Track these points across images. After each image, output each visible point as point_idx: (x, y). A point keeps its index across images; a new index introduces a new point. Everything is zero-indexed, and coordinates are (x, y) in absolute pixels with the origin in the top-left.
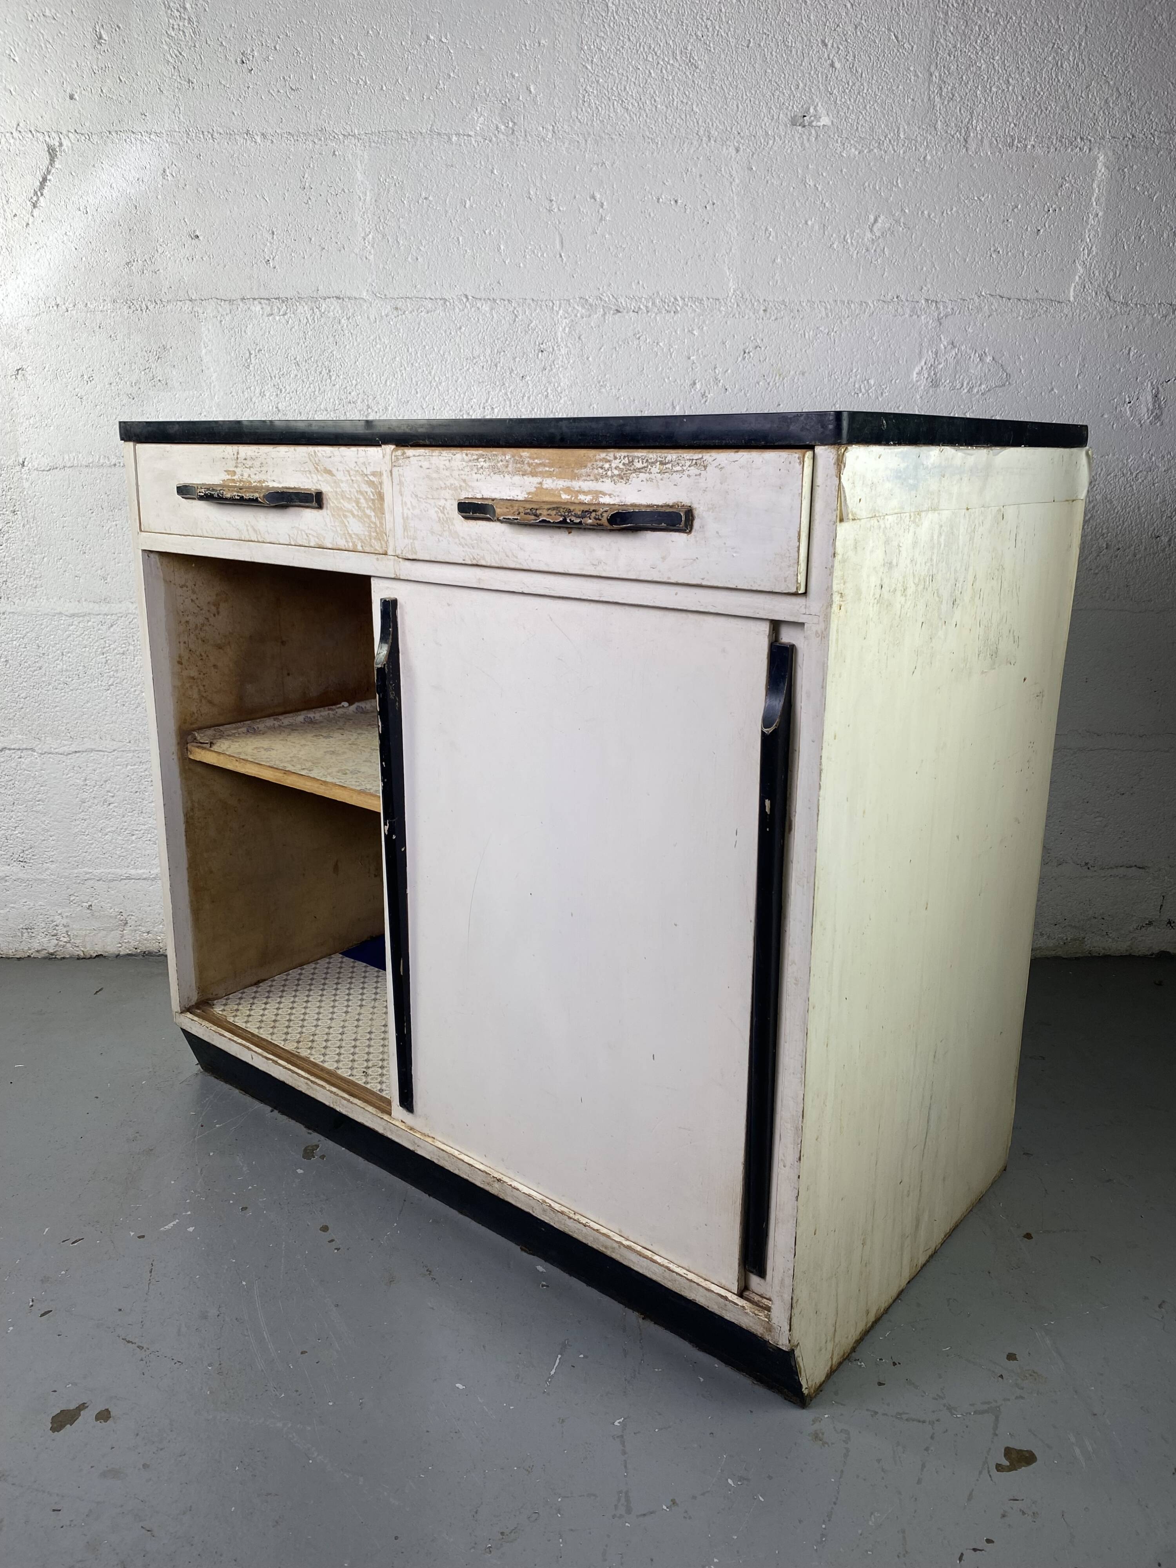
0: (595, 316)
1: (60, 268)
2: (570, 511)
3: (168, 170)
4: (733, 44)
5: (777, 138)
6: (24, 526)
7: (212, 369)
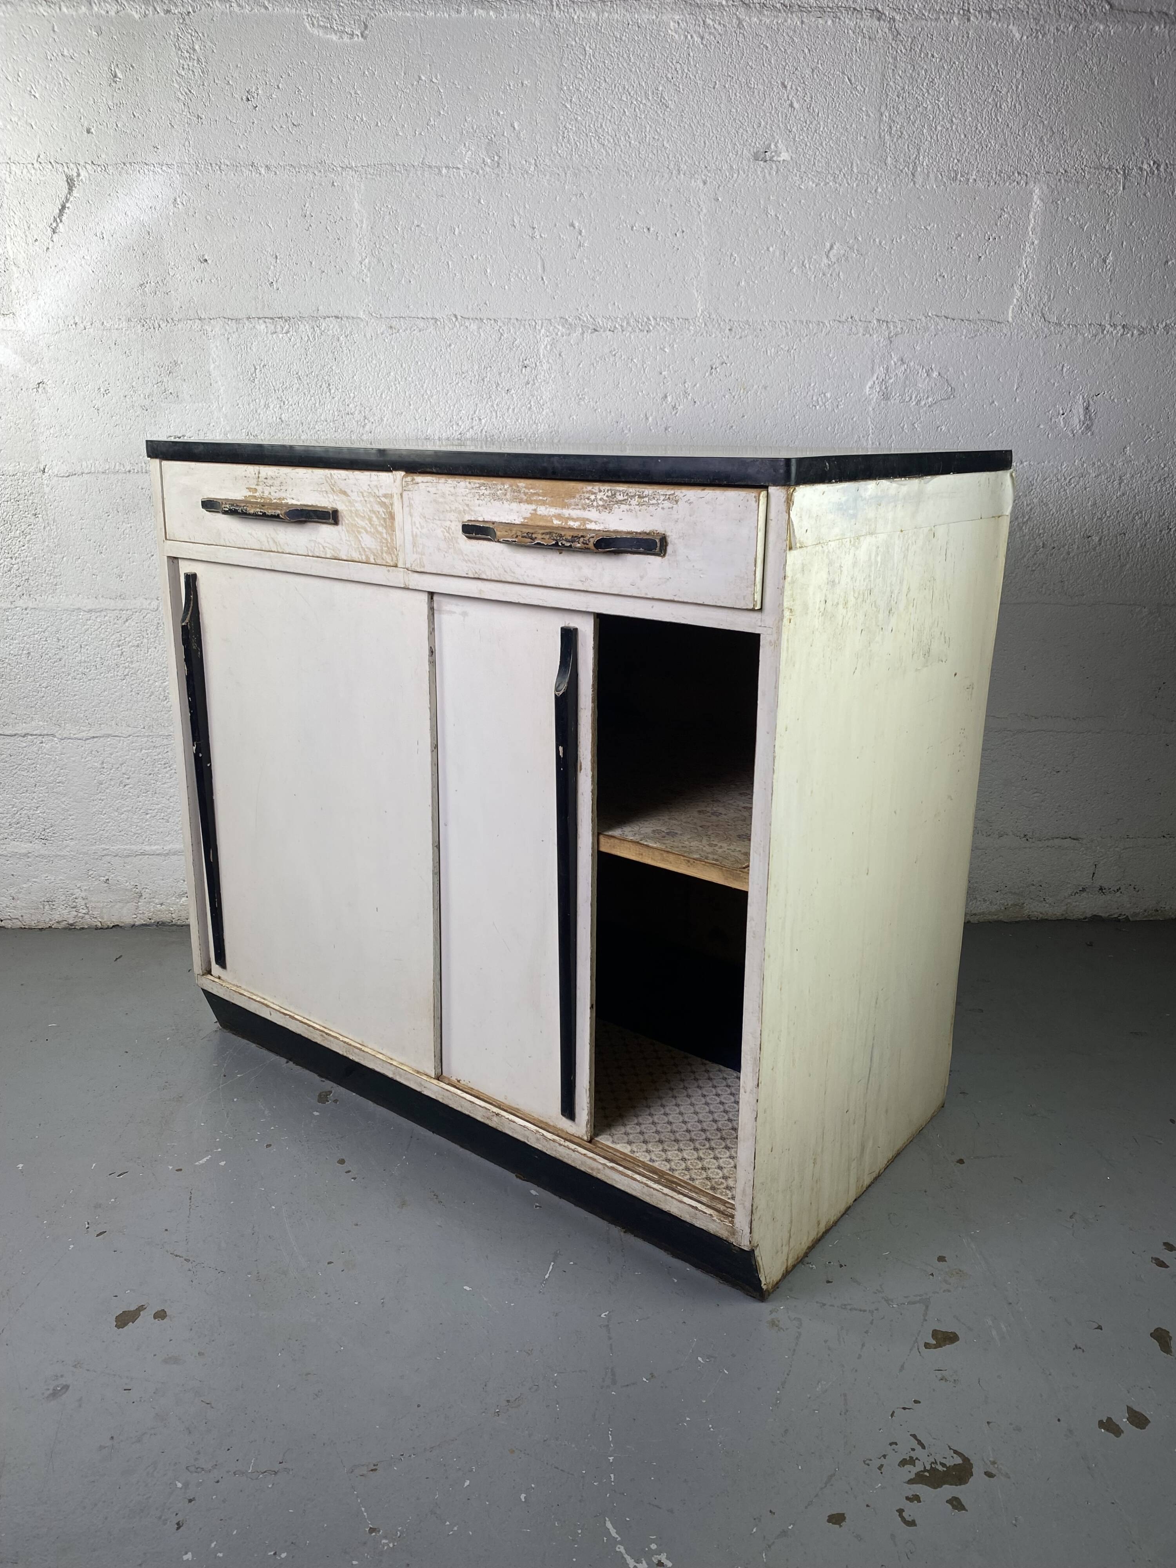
0: (575, 335)
1: (78, 289)
2: (561, 536)
3: (178, 199)
4: (700, 86)
5: (741, 172)
6: (44, 528)
7: (220, 383)
